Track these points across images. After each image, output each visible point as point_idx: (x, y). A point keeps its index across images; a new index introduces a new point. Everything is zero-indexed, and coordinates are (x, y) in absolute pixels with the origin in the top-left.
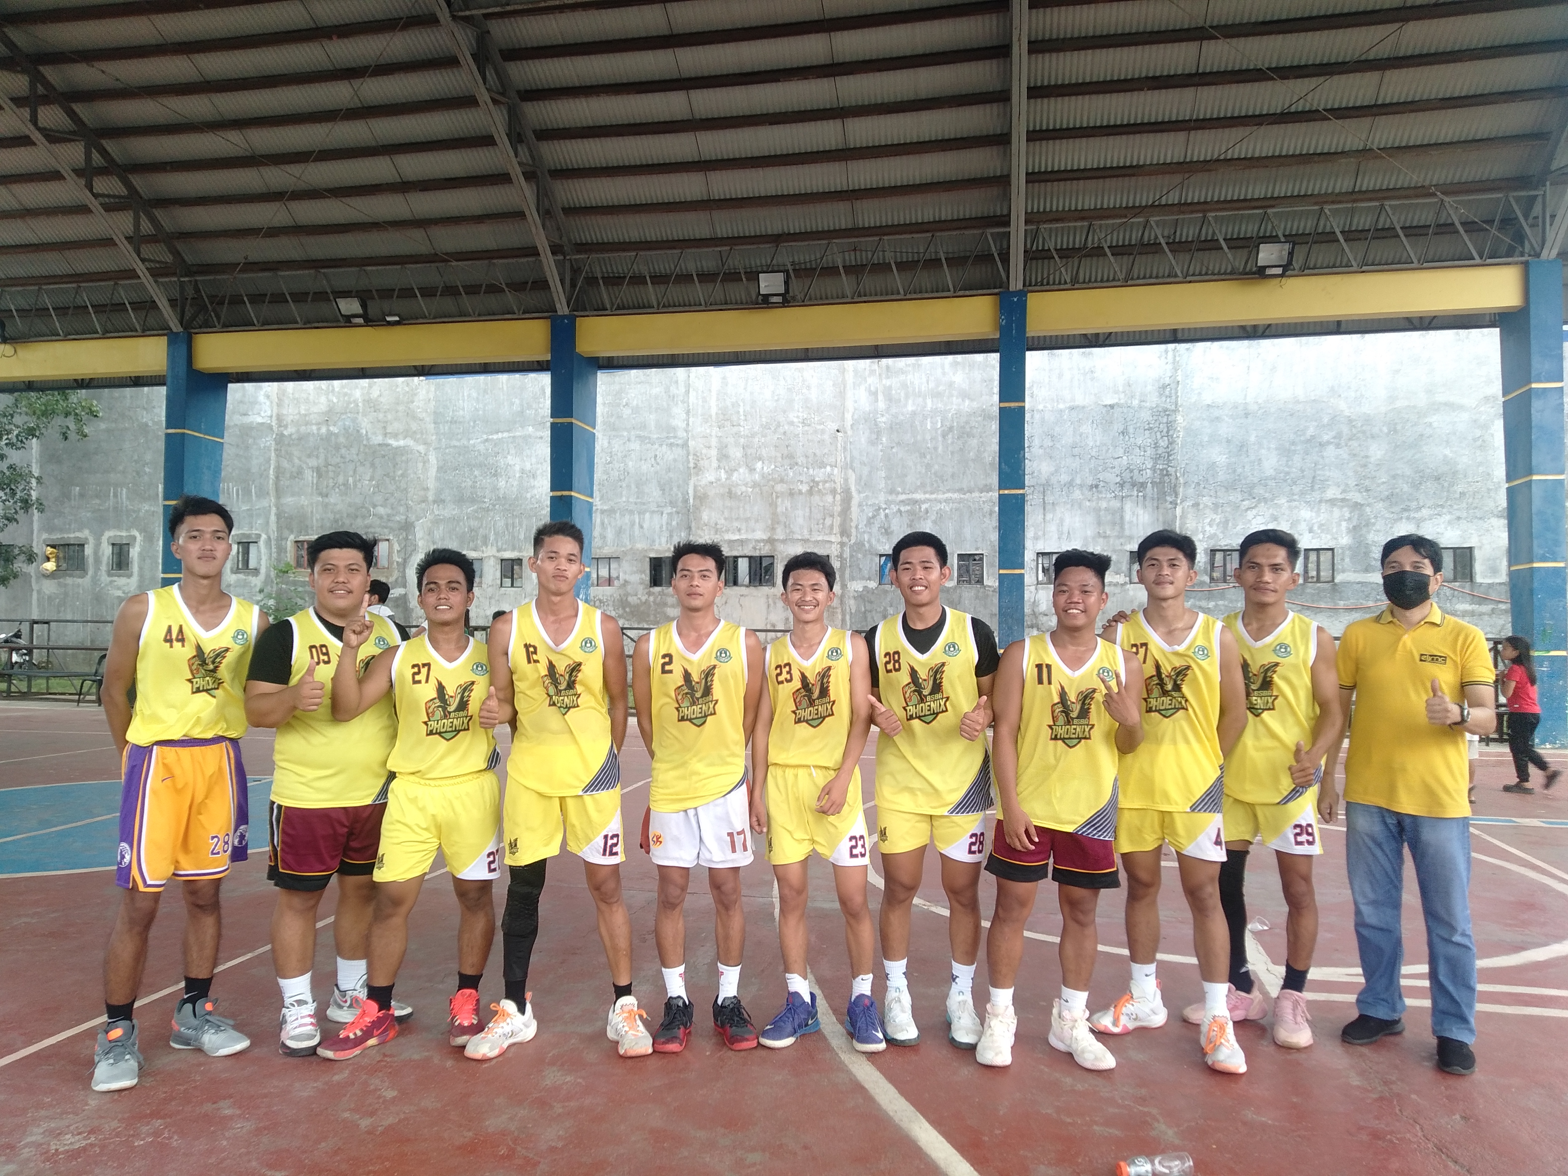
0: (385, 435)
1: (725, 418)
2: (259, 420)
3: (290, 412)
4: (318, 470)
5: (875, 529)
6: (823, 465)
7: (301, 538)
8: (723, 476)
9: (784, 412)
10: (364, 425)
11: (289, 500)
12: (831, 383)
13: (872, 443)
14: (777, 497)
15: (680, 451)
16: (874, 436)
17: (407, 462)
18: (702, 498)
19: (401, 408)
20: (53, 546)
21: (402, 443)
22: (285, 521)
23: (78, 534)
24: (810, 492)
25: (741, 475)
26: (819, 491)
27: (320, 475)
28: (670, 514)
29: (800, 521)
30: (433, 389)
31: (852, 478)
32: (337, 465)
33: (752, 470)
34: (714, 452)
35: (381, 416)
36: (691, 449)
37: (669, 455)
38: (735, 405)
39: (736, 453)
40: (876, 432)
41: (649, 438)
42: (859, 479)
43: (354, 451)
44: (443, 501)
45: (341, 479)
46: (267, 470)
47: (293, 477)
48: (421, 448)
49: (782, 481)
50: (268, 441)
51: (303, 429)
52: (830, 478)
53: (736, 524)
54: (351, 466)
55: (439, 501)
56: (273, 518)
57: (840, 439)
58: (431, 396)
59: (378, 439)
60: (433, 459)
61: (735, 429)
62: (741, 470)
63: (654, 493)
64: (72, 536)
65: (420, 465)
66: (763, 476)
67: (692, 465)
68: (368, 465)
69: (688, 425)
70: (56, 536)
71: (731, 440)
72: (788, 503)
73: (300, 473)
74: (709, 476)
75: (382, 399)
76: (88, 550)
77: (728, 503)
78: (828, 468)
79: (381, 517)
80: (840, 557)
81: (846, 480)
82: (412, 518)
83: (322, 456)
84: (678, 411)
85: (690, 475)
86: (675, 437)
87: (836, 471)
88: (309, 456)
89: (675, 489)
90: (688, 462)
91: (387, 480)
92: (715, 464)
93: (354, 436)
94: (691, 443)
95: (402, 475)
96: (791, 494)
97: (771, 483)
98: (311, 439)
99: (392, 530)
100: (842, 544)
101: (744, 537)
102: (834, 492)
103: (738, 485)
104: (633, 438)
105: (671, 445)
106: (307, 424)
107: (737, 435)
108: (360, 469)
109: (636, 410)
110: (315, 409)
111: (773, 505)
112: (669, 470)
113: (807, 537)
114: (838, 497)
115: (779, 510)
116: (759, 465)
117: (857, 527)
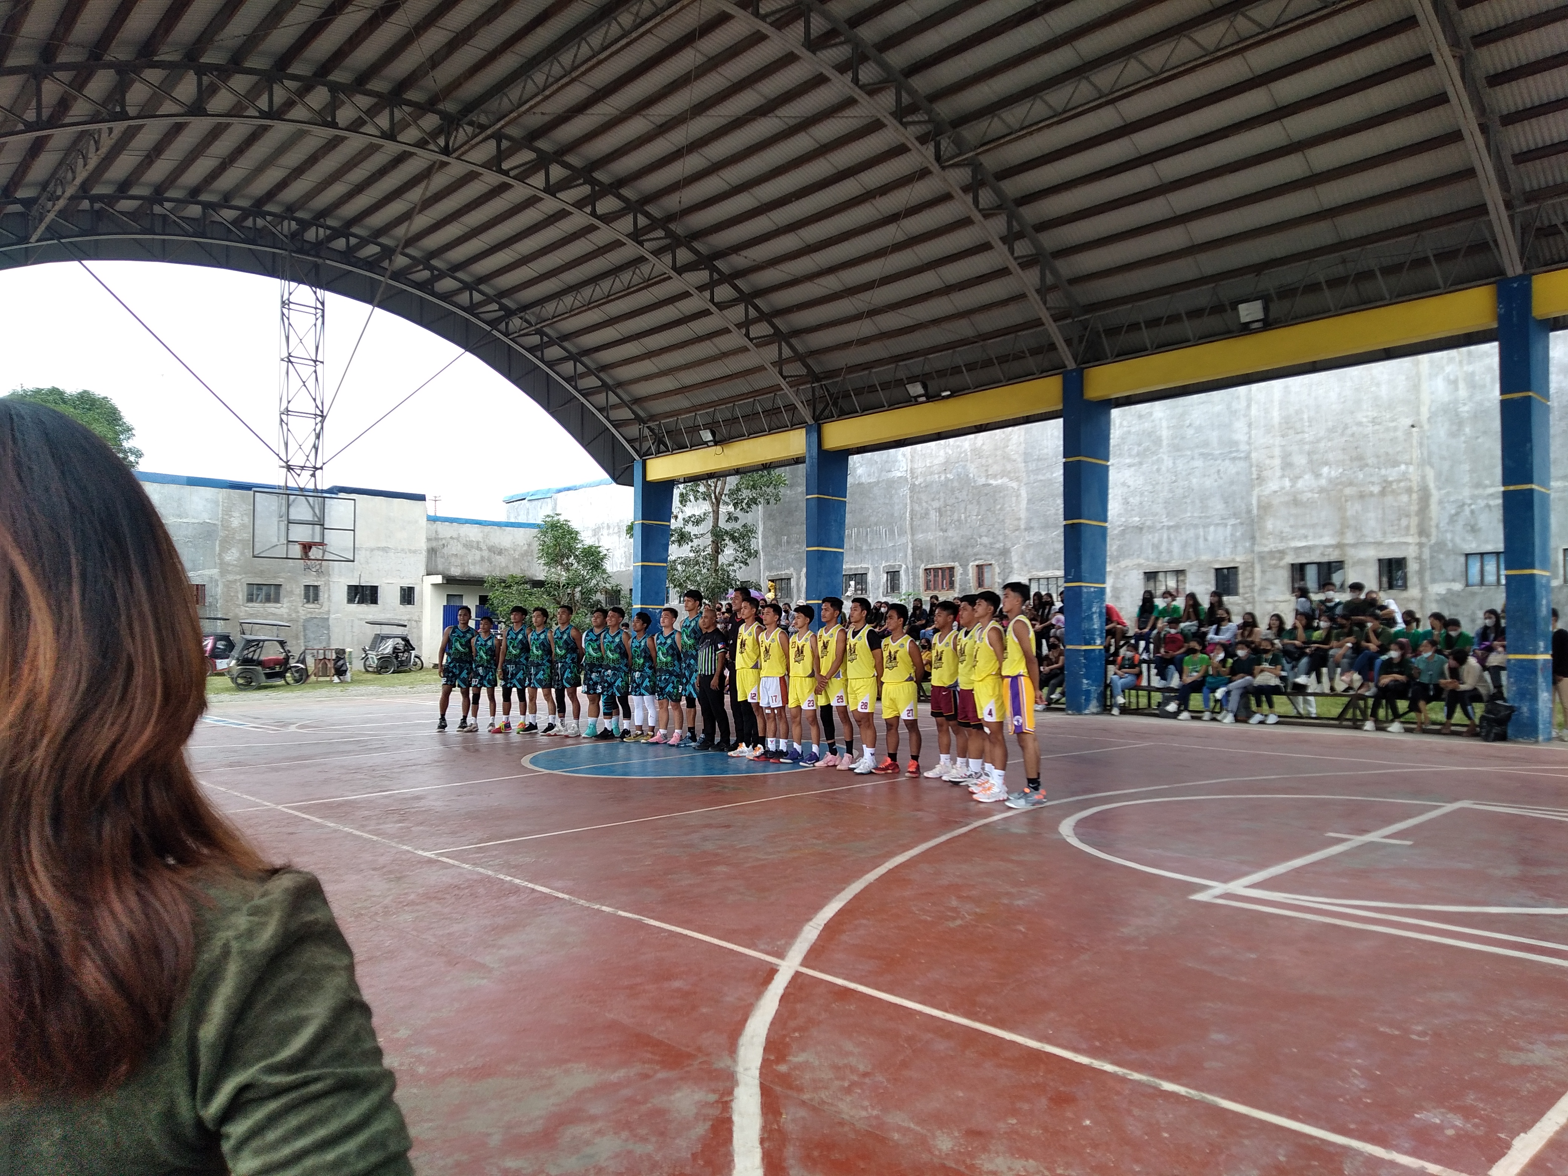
0: (987, 476)
1: (1289, 426)
2: (899, 474)
3: (919, 466)
4: (939, 510)
5: (1459, 526)
6: (1395, 464)
7: (929, 566)
8: (1287, 483)
9: (1352, 413)
10: (971, 470)
11: (920, 536)
12: (1404, 378)
13: (1453, 435)
14: (1346, 501)
15: (1242, 465)
16: (1455, 428)
17: (1004, 497)
18: (1265, 508)
19: (999, 453)
20: (772, 581)
21: (1000, 482)
22: (919, 553)
23: (787, 571)
24: (1383, 493)
25: (1307, 482)
26: (1393, 491)
27: (941, 515)
28: (1233, 525)
29: (1372, 523)
30: (1023, 433)
31: (1430, 474)
32: (952, 505)
33: (1318, 476)
34: (1277, 462)
35: (984, 461)
36: (1254, 461)
37: (1231, 469)
38: (1298, 412)
39: (1300, 460)
40: (1458, 422)
41: (1211, 454)
42: (1438, 475)
43: (965, 493)
44: (1032, 528)
45: (956, 517)
46: (905, 513)
47: (922, 518)
48: (1014, 485)
49: (1351, 484)
50: (905, 491)
51: (928, 478)
52: (1404, 477)
53: (1303, 531)
54: (963, 505)
55: (1029, 529)
56: (910, 551)
57: (1415, 434)
58: (1022, 439)
59: (982, 481)
60: (1023, 493)
61: (1299, 437)
62: (1307, 477)
63: (1217, 506)
64: (783, 573)
65: (1014, 499)
66: (1330, 481)
67: (1254, 476)
68: (975, 502)
69: (1250, 438)
70: (774, 574)
71: (1295, 448)
72: (1358, 506)
73: (927, 514)
74: (1273, 486)
75: (984, 447)
76: (793, 583)
77: (1294, 511)
78: (1403, 467)
79: (985, 546)
80: (1419, 558)
81: (1423, 477)
82: (1009, 544)
83: (942, 500)
84: (1240, 425)
85: (1252, 487)
86: (1237, 451)
87: (1411, 469)
88: (933, 500)
89: (1238, 501)
90: (1251, 474)
91: (989, 513)
92: (1278, 473)
93: (965, 480)
94: (1254, 455)
95: (1001, 509)
96: (1362, 496)
97: (1340, 487)
98: (935, 486)
99: (993, 555)
100: (1421, 545)
101: (1311, 543)
102: (1409, 491)
103: (1303, 492)
104: (1196, 456)
105: (1234, 459)
106: (932, 473)
107: (1302, 442)
108: (969, 507)
109: (1199, 429)
110: (936, 462)
111: (1342, 509)
112: (1232, 483)
113: (1380, 539)
114: (1415, 496)
115: (1349, 513)
116: (1325, 470)
117: (1437, 526)
